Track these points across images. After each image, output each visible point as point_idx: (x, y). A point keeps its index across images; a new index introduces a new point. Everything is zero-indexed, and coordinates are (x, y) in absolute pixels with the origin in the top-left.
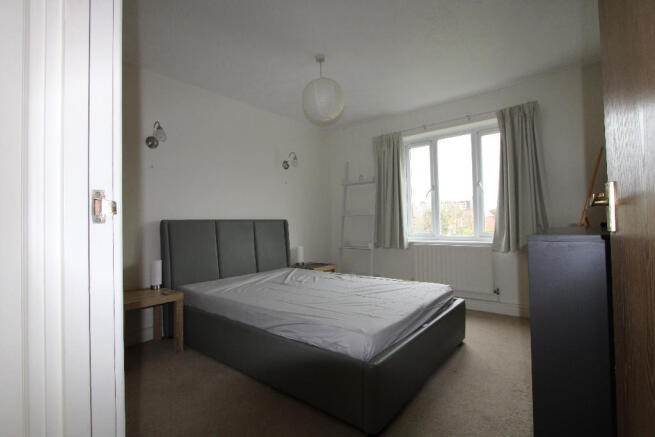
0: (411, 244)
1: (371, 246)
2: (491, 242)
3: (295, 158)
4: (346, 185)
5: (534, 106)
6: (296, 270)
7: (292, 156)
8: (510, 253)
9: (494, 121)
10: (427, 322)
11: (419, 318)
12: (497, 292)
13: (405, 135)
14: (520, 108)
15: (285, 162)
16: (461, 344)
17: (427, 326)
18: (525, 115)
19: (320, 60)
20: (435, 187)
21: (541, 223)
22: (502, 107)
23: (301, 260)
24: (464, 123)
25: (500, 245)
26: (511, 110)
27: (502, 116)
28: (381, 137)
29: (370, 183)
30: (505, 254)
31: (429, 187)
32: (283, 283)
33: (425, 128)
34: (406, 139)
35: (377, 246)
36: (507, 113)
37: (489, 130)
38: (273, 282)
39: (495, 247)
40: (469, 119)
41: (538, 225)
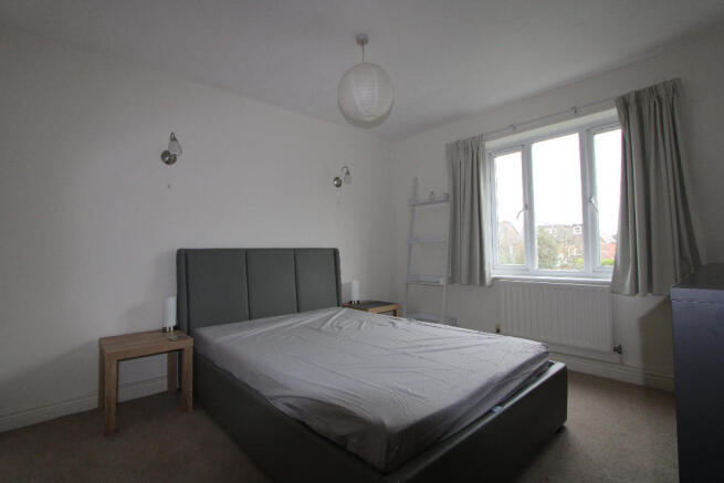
0: (495, 279)
1: (443, 282)
2: (610, 280)
3: (348, 173)
4: (414, 205)
5: (674, 88)
6: (345, 310)
7: (345, 170)
8: (638, 297)
9: (613, 112)
10: (501, 404)
11: (488, 397)
12: (618, 350)
13: (487, 140)
14: (653, 90)
15: (337, 179)
16: (561, 430)
17: (499, 410)
18: (659, 98)
19: (362, 41)
20: (528, 206)
21: (688, 254)
22: (624, 92)
23: (356, 297)
24: (568, 118)
25: (623, 285)
26: (637, 94)
27: (624, 105)
28: (457, 143)
29: (443, 201)
30: (631, 298)
31: (520, 205)
32: (319, 330)
33: (514, 129)
34: (489, 145)
35: (452, 281)
36: (632, 99)
37: (604, 126)
38: (307, 327)
39: (614, 287)
40: (576, 112)
41: (682, 258)
